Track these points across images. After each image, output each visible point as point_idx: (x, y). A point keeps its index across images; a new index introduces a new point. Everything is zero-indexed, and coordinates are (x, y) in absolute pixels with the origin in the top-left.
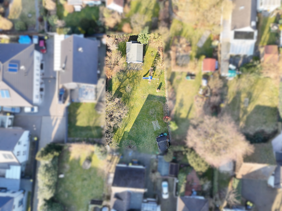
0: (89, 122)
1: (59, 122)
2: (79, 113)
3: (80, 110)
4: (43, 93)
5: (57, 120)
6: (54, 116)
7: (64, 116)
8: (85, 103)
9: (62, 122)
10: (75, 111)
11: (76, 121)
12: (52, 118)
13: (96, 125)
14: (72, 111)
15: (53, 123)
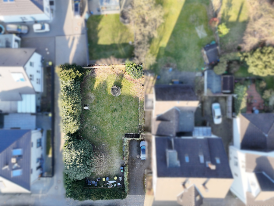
0: (113, 39)
1: (76, 42)
2: (100, 29)
3: (101, 24)
4: (54, 7)
5: (73, 39)
6: (70, 35)
7: (82, 34)
8: (107, 15)
9: (80, 41)
10: (95, 26)
11: (97, 39)
12: (67, 37)
13: (123, 41)
14: (91, 27)
15: (70, 44)
